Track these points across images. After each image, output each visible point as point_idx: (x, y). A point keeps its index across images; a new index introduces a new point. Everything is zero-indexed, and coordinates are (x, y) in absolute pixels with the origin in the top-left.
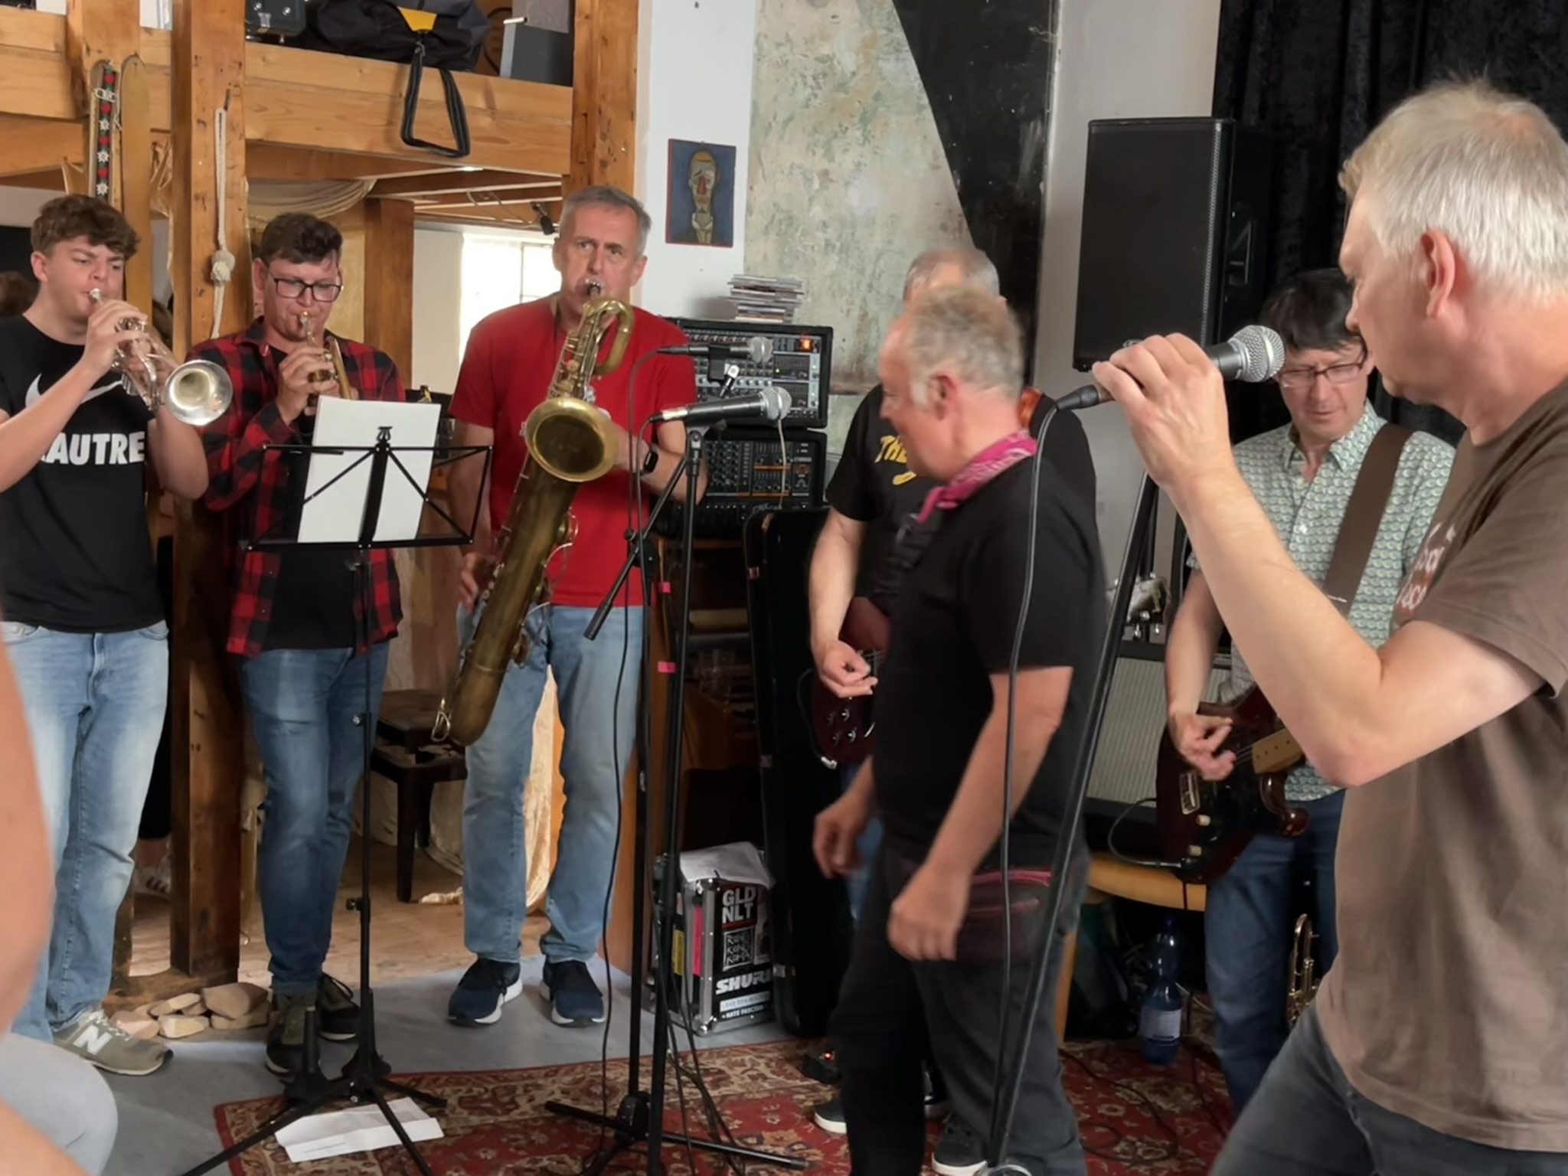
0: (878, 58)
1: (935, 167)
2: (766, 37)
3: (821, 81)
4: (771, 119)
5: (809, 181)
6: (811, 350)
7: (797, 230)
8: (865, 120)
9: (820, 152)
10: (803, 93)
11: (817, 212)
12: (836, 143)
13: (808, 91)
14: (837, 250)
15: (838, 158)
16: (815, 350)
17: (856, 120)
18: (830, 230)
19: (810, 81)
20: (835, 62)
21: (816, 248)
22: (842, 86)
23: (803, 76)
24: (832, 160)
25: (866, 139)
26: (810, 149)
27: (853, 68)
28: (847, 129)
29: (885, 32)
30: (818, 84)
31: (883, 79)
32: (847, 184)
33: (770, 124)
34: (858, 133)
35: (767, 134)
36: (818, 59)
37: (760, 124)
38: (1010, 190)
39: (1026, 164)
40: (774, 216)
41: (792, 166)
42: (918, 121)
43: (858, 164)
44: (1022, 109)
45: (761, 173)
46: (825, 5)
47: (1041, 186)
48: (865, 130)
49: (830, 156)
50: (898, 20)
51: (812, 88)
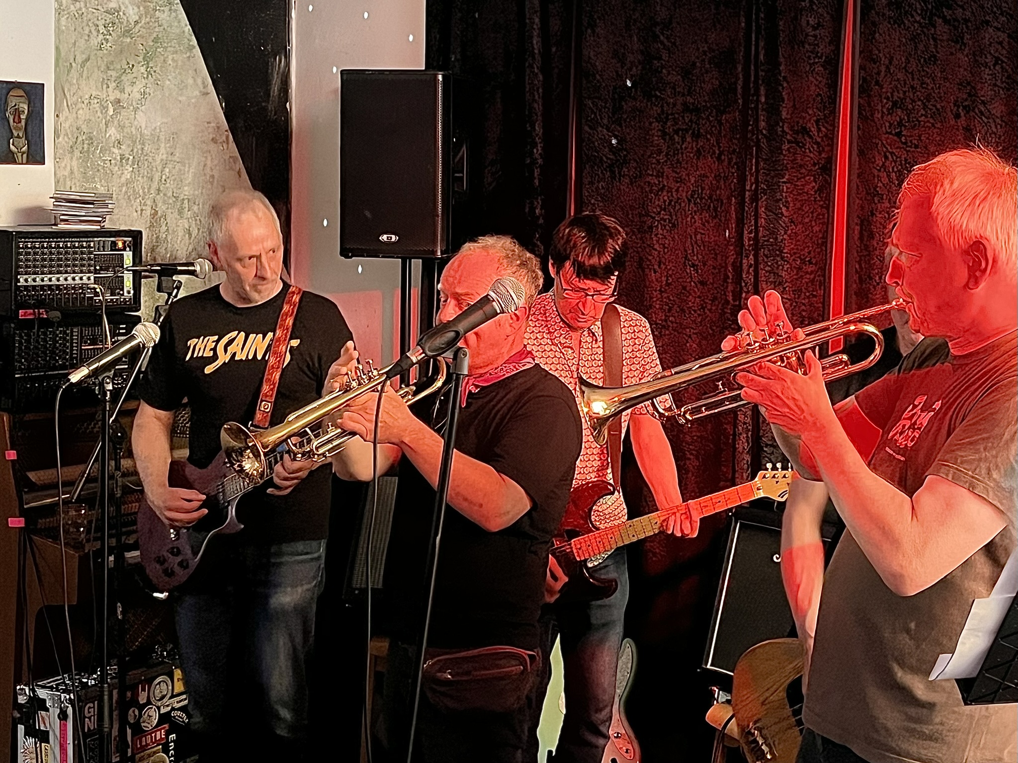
1: (205, 94)
3: (110, 29)
4: (72, 61)
5: (104, 108)
6: (124, 249)
7: (97, 148)
8: (147, 59)
9: (113, 85)
10: (95, 41)
11: (113, 132)
12: (125, 78)
13: (100, 37)
14: (130, 163)
15: (128, 89)
16: (128, 248)
17: (141, 59)
18: (123, 147)
19: (102, 29)
20: (121, 13)
21: (113, 162)
22: (127, 32)
23: (96, 26)
24: (122, 91)
25: (149, 73)
26: (105, 83)
27: (136, 18)
28: (133, 66)
30: (108, 31)
31: (160, 26)
32: (136, 110)
33: (71, 64)
34: (143, 69)
35: (68, 73)
36: (107, 12)
37: (62, 65)
38: (265, 109)
39: (275, 89)
40: (77, 137)
41: (91, 97)
42: (189, 59)
43: (144, 94)
44: (269, 48)
45: (65, 104)
47: (288, 105)
48: (148, 67)
49: (121, 88)
51: (103, 34)
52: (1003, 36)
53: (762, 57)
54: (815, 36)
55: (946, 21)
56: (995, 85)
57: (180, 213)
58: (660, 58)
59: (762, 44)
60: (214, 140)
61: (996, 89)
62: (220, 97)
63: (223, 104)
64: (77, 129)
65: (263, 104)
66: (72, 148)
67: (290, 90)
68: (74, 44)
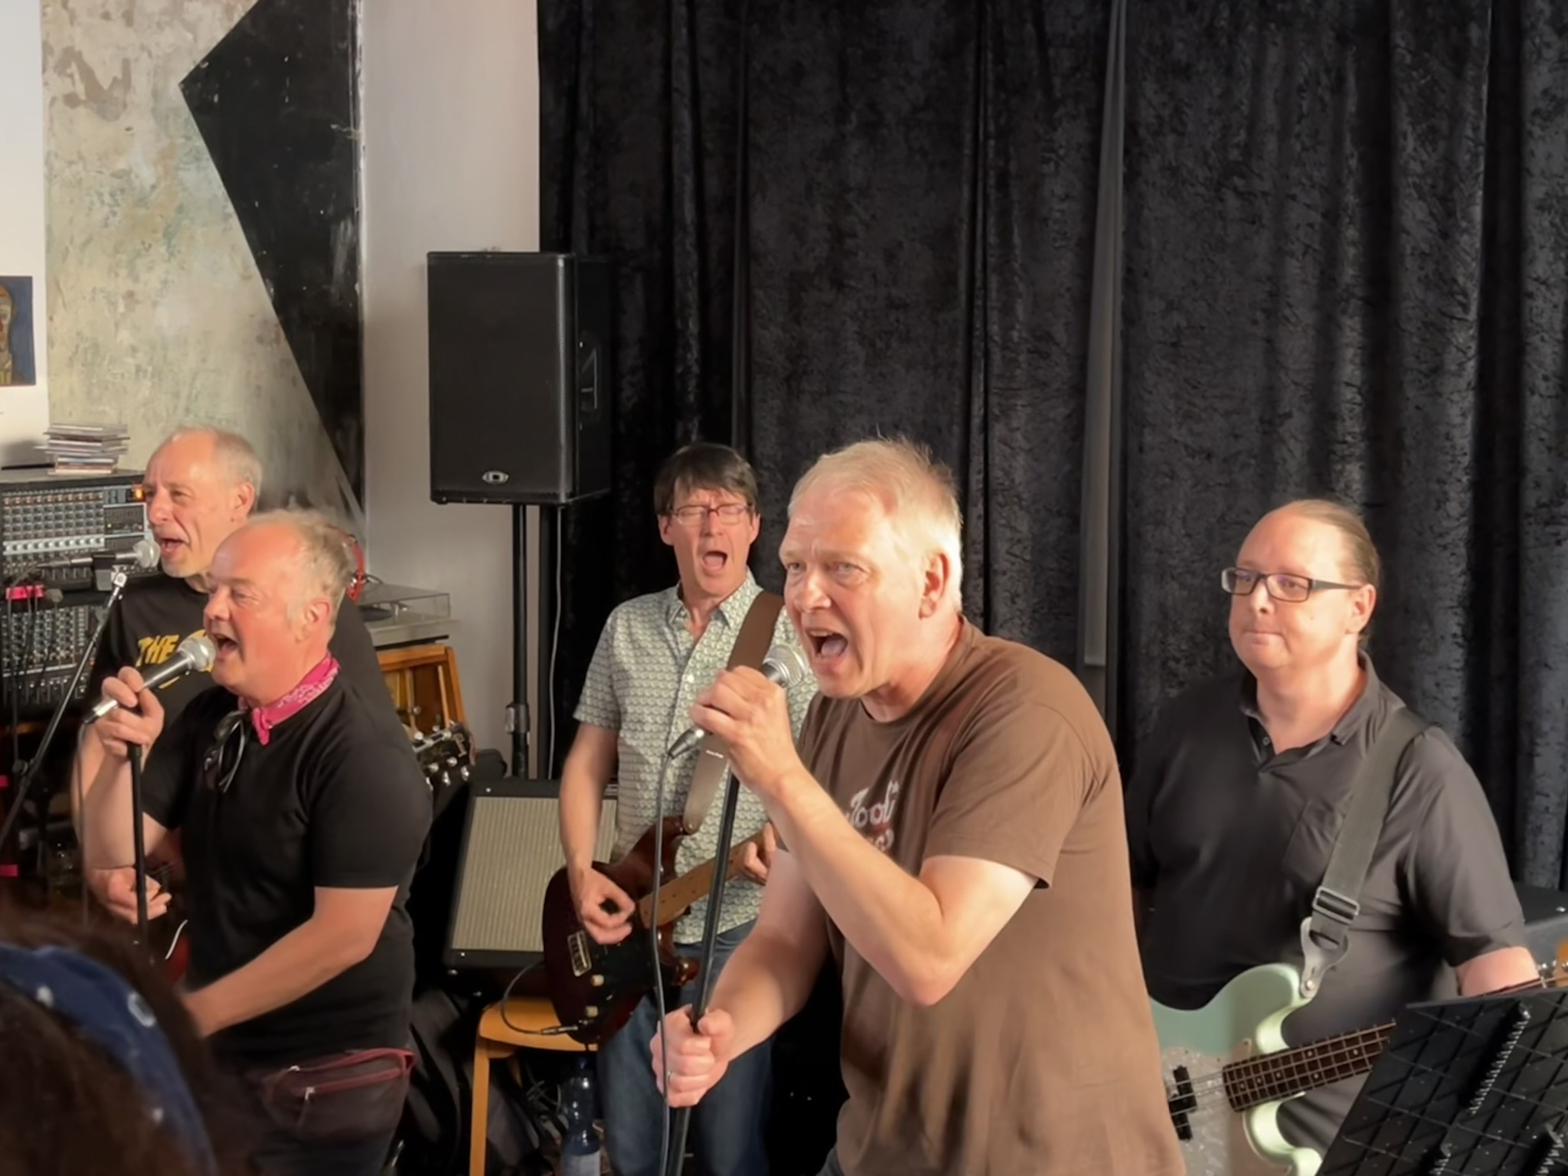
0: (177, 169)
1: (246, 278)
2: (56, 155)
3: (119, 197)
4: (68, 243)
5: (113, 305)
7: (104, 359)
8: (168, 236)
9: (123, 272)
10: (100, 213)
11: (125, 336)
12: (140, 263)
13: (106, 209)
14: (149, 374)
15: (143, 277)
17: (159, 235)
20: (133, 176)
21: (126, 375)
22: (142, 201)
24: (136, 279)
25: (171, 254)
26: (113, 271)
27: (152, 181)
28: (150, 246)
29: (182, 140)
30: (116, 201)
31: (185, 189)
32: (155, 303)
33: (67, 248)
34: (163, 250)
35: (64, 259)
37: (56, 249)
38: (327, 293)
39: (339, 266)
40: (77, 346)
41: (94, 291)
42: (225, 230)
43: (165, 282)
44: (331, 210)
45: (60, 301)
46: (117, 117)
47: (357, 287)
48: (169, 246)
49: (134, 276)
50: (196, 127)
51: (110, 206)
54: (1062, 212)
58: (855, 236)
59: (991, 220)
60: (262, 340)
61: (1306, 288)
62: (267, 281)
63: (272, 290)
64: (78, 334)
65: (325, 287)
66: (70, 359)
67: (359, 267)
68: (71, 221)
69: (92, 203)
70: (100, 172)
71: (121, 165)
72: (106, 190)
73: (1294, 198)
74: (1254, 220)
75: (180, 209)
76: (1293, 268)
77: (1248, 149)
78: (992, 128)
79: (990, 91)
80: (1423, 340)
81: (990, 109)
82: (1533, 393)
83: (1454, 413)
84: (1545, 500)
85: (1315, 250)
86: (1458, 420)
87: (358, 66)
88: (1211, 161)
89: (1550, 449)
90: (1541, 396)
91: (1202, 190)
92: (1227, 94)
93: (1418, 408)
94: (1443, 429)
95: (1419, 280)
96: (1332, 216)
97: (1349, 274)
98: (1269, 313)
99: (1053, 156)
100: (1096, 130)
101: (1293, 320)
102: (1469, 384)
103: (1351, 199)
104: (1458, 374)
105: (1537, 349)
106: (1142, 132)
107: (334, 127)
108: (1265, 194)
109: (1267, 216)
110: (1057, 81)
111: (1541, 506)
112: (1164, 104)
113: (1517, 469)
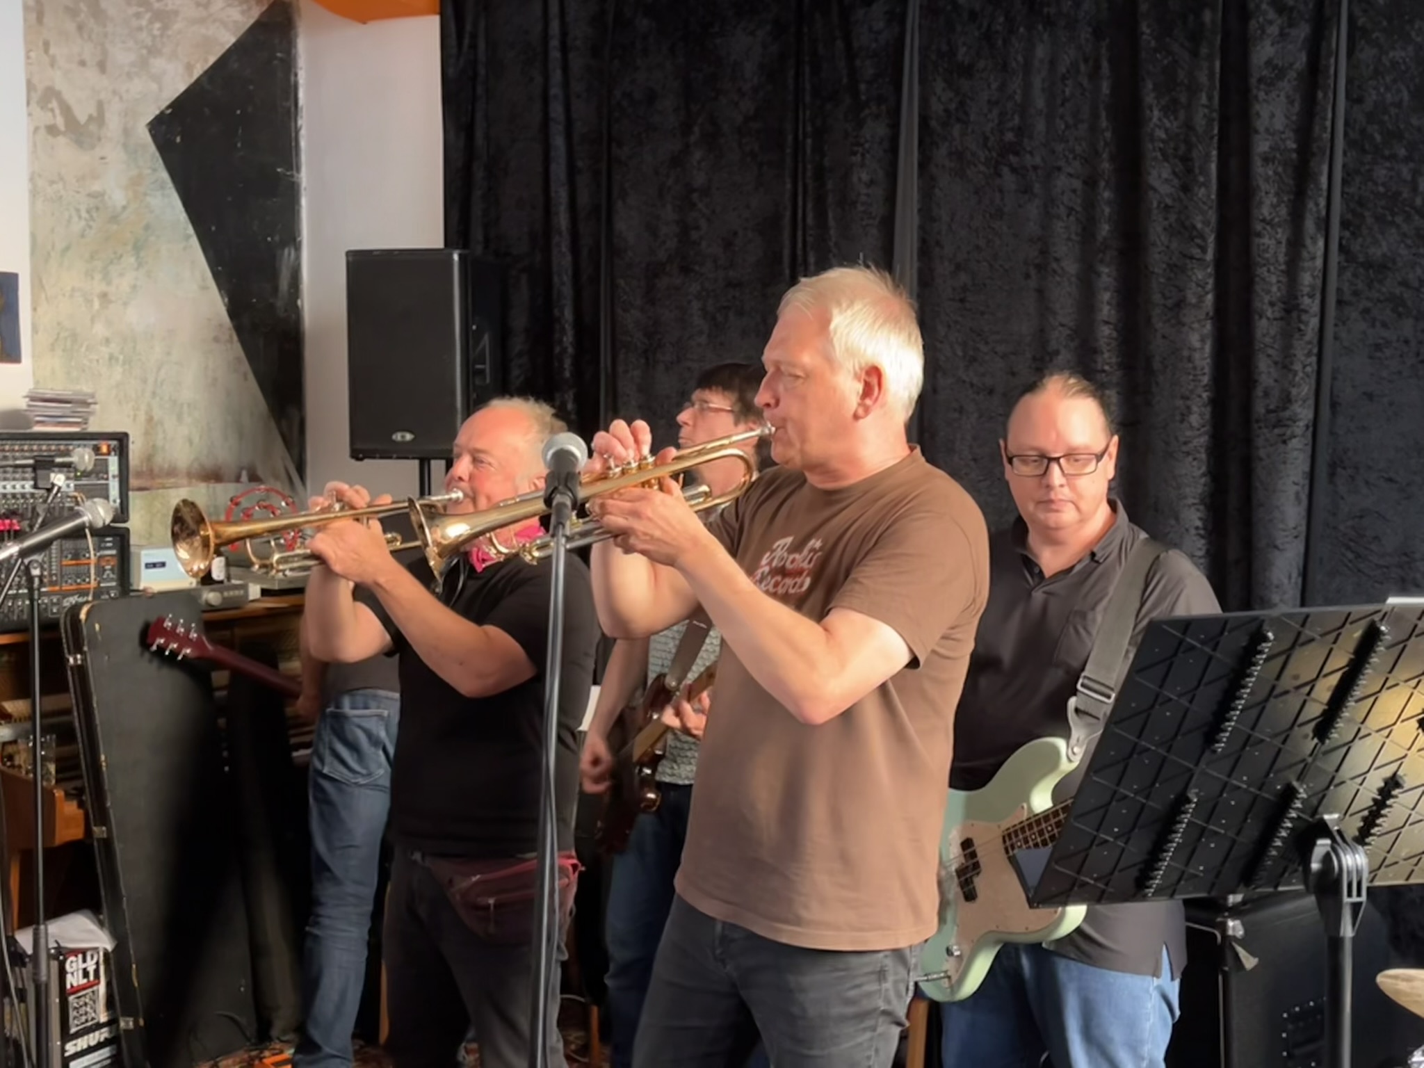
0: (145, 194)
1: (204, 288)
2: (40, 175)
3: (95, 215)
4: (50, 249)
5: (89, 302)
6: (109, 454)
7: (81, 346)
8: (137, 248)
9: (98, 277)
10: (78, 226)
11: (100, 329)
12: (112, 268)
13: (83, 223)
14: (121, 361)
15: (115, 281)
16: (113, 453)
17: (129, 248)
18: (113, 345)
19: (84, 214)
20: (106, 197)
21: (101, 361)
22: (114, 218)
23: (78, 210)
24: (109, 283)
25: (140, 264)
26: (89, 274)
27: (124, 203)
28: (121, 256)
29: (149, 171)
30: (91, 217)
31: (152, 212)
32: (125, 304)
33: (49, 253)
34: (132, 260)
35: (47, 262)
36: (89, 195)
37: (39, 253)
38: (272, 307)
39: (284, 284)
40: (58, 334)
41: (73, 290)
42: (185, 249)
43: (134, 287)
44: (277, 238)
45: (43, 296)
46: (93, 147)
47: (299, 302)
48: (138, 258)
49: (106, 278)
50: (160, 161)
51: (86, 219)
52: (1077, 184)
53: (810, 221)
54: (868, 195)
55: (1014, 170)
56: (1069, 239)
57: (180, 418)
58: (697, 228)
59: (810, 206)
60: (216, 340)
61: (1070, 244)
62: (223, 292)
63: (226, 300)
64: (59, 324)
65: (271, 300)
66: (52, 345)
67: (301, 286)
68: (52, 231)
69: (70, 217)
70: (78, 192)
71: (96, 187)
72: (83, 208)
73: (1059, 169)
74: (1026, 190)
75: (147, 227)
76: (1059, 226)
77: (1020, 131)
78: (809, 129)
79: (808, 99)
80: (1169, 279)
81: (808, 113)
82: (1261, 317)
83: (1194, 339)
84: (1272, 407)
85: (1077, 212)
86: (1197, 345)
87: (300, 122)
88: (990, 144)
89: (1276, 363)
90: (1268, 319)
91: (982, 168)
92: (1002, 87)
93: (1164, 337)
94: (1186, 353)
95: (1165, 229)
96: (1091, 183)
97: (1105, 229)
98: (1041, 268)
99: (860, 149)
100: (895, 126)
101: (1060, 271)
102: (1207, 314)
103: (1106, 166)
104: (1197, 306)
105: (1263, 279)
106: (933, 123)
107: (279, 170)
108: (1035, 168)
109: (1037, 188)
110: (863, 87)
111: (1269, 411)
112: (951, 100)
113: (1249, 382)
